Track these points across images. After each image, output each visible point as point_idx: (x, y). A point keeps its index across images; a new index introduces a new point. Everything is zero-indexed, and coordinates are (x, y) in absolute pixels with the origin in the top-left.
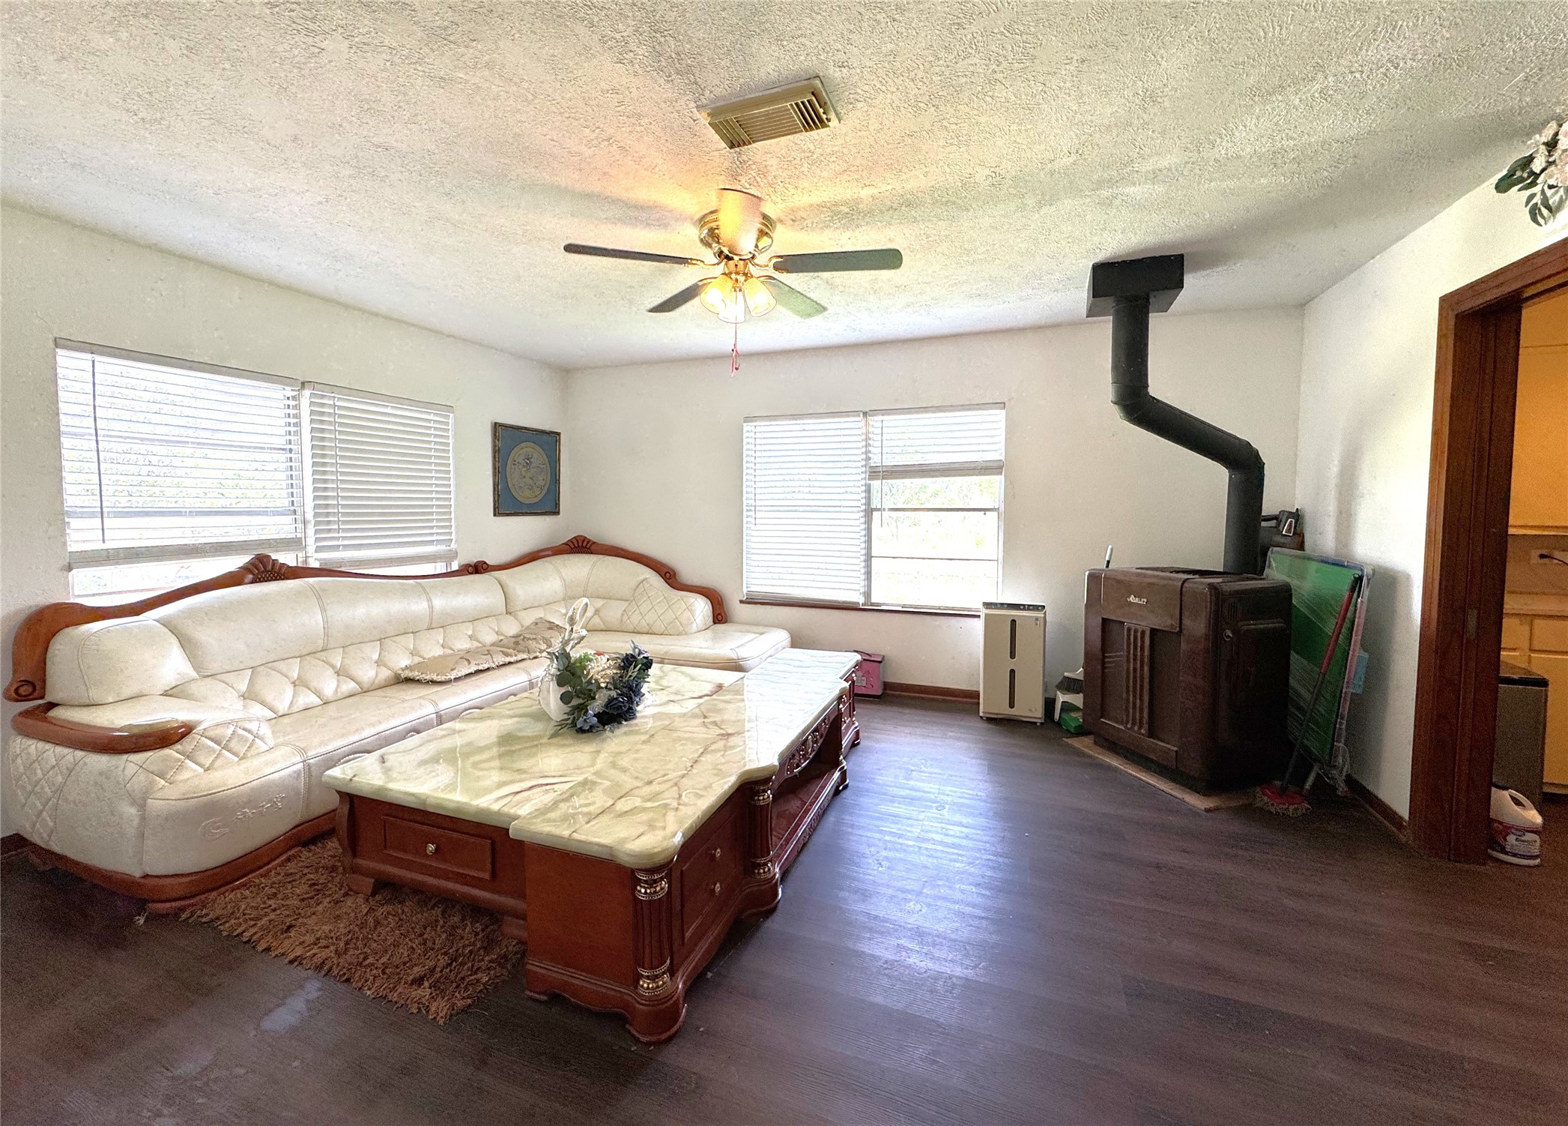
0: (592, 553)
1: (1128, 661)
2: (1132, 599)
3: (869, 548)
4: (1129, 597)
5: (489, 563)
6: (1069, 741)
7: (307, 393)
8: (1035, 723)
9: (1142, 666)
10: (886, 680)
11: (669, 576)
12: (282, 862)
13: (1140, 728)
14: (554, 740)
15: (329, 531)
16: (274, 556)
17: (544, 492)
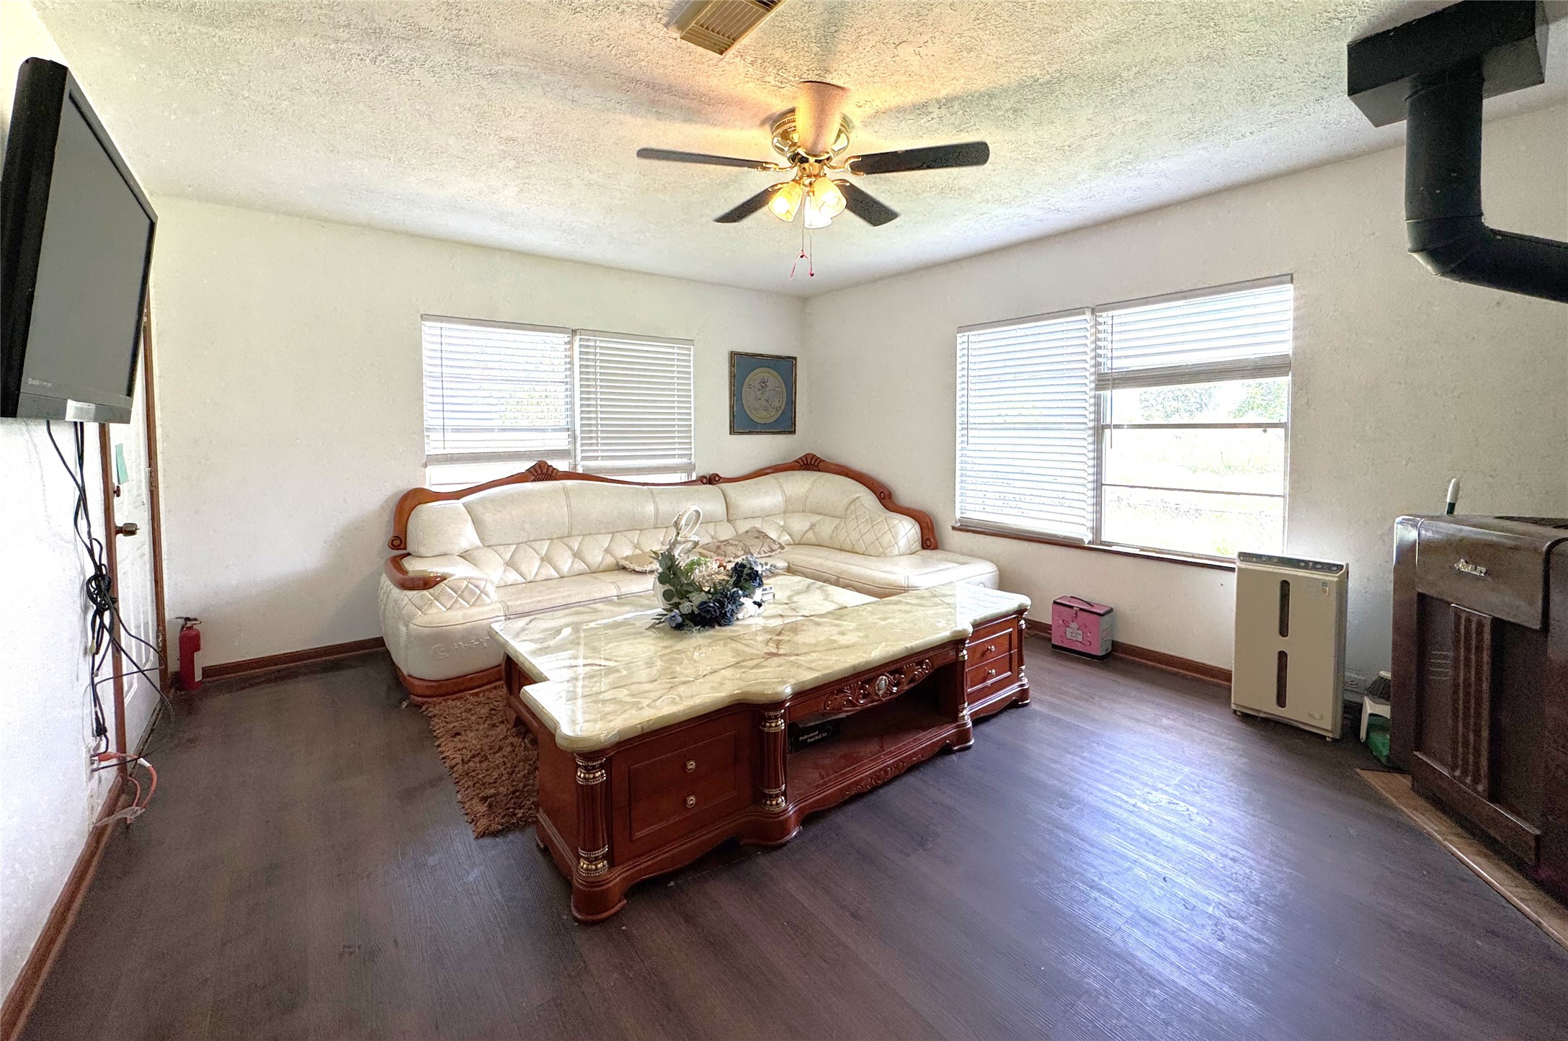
0: (819, 471)
1: (1456, 667)
2: (1462, 565)
3: (1099, 472)
4: (1458, 561)
5: (721, 476)
6: (1368, 776)
7: (577, 338)
8: (1324, 737)
9: (1479, 679)
10: (1115, 639)
11: (886, 497)
12: (490, 689)
13: (1476, 781)
14: (649, 633)
15: (591, 444)
16: (550, 463)
17: (780, 413)
